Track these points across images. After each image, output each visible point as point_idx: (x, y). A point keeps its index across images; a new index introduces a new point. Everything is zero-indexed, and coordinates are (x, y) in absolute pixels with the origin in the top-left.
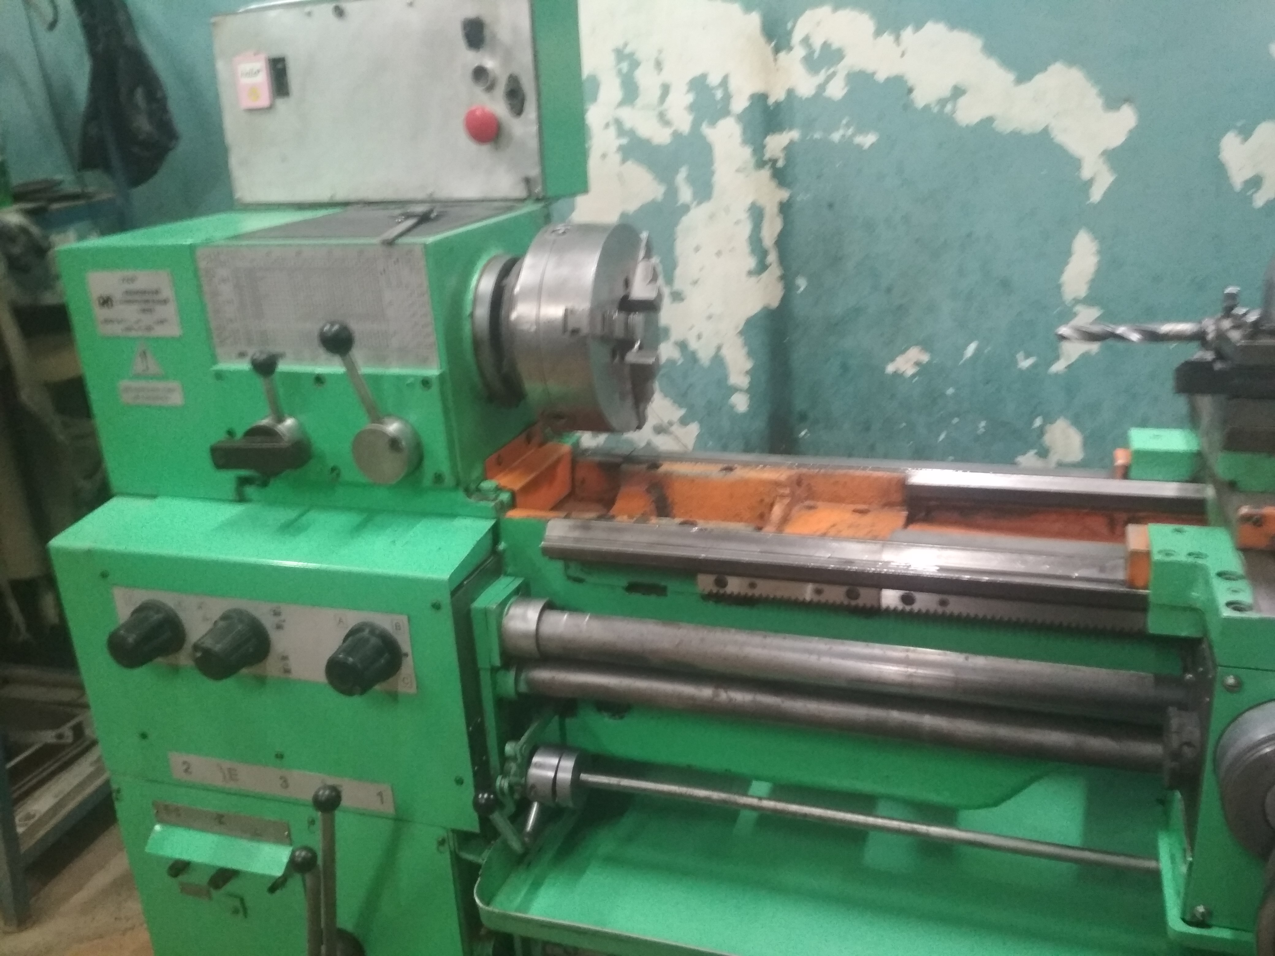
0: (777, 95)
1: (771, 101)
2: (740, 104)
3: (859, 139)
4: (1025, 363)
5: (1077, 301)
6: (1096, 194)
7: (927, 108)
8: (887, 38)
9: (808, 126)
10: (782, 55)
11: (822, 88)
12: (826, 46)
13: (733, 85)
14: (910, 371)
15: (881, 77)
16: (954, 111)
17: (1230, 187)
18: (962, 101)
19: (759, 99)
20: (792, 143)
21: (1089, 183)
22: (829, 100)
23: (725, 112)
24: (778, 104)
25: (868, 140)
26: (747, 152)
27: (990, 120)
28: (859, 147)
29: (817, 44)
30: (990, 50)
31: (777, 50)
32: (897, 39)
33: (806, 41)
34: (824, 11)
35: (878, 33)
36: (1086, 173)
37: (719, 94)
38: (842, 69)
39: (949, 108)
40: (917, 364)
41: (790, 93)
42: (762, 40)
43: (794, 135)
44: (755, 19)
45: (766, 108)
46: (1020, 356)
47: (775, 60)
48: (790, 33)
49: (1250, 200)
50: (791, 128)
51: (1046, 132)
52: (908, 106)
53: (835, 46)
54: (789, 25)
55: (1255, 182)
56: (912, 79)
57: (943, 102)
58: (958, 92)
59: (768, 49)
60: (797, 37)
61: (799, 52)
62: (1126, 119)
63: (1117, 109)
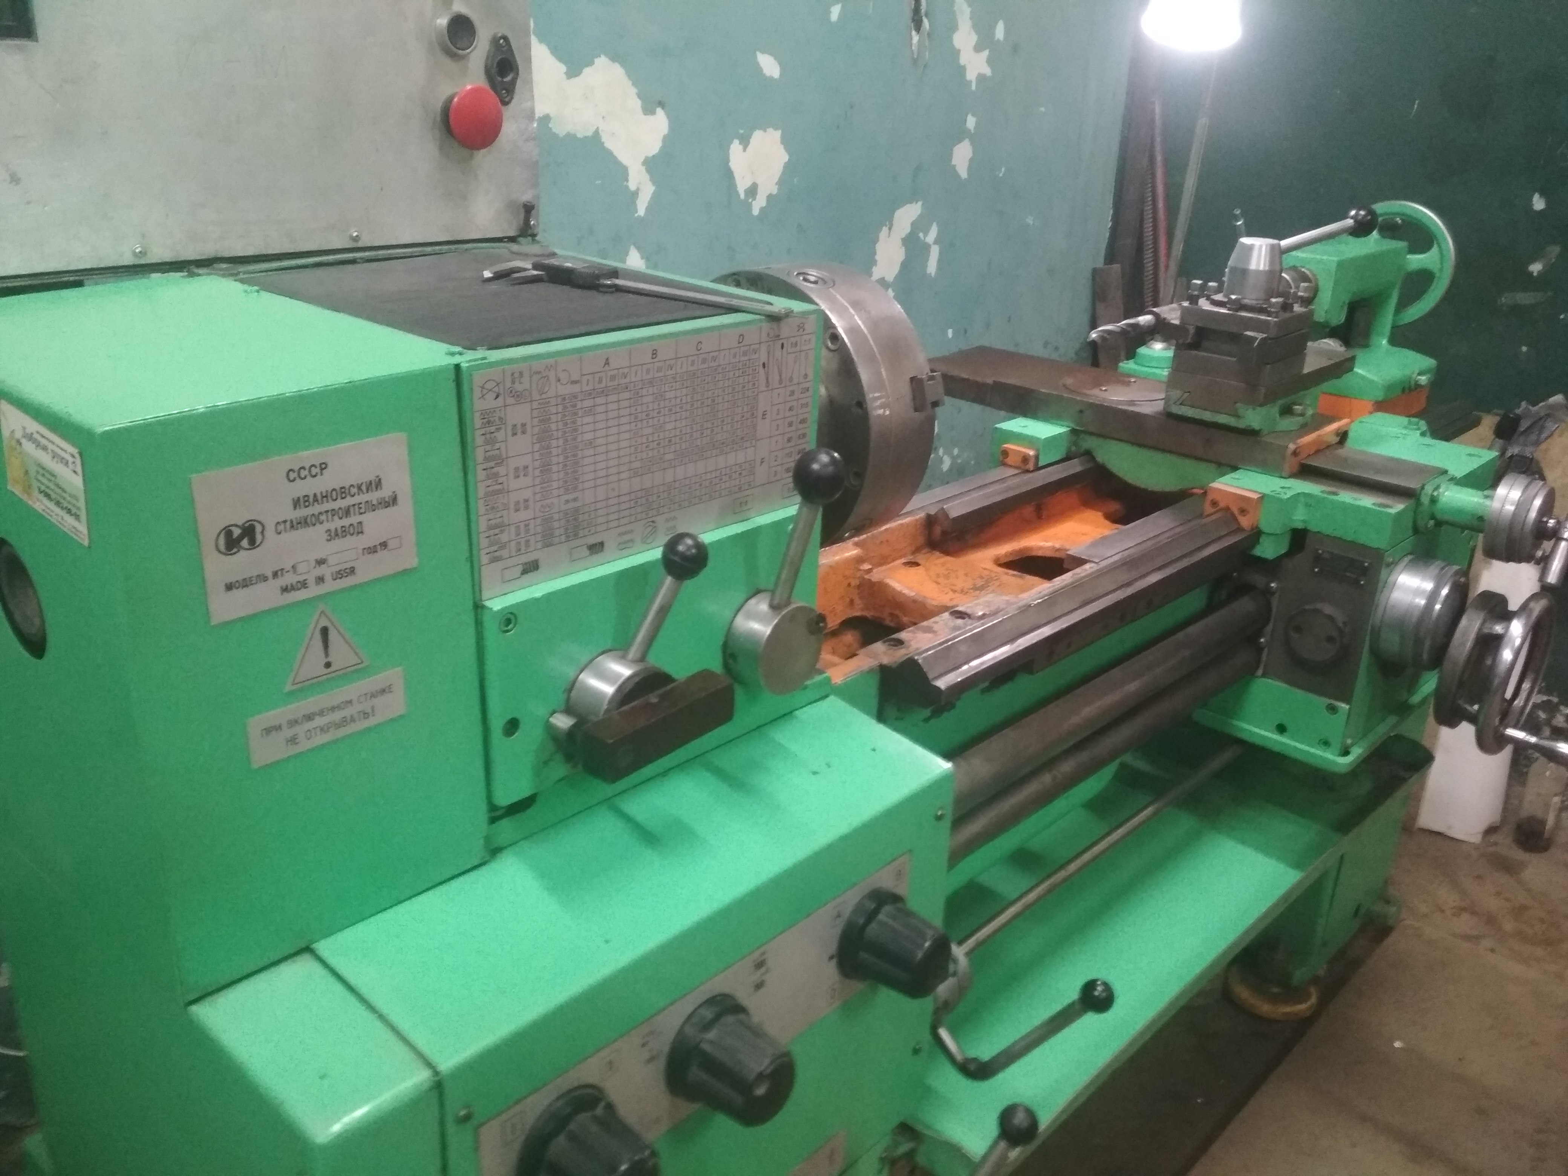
6: (641, 208)
17: (738, 195)
21: (635, 194)
36: (632, 184)
49: (749, 207)
51: (596, 135)
55: (752, 191)
62: (660, 122)
63: (653, 113)
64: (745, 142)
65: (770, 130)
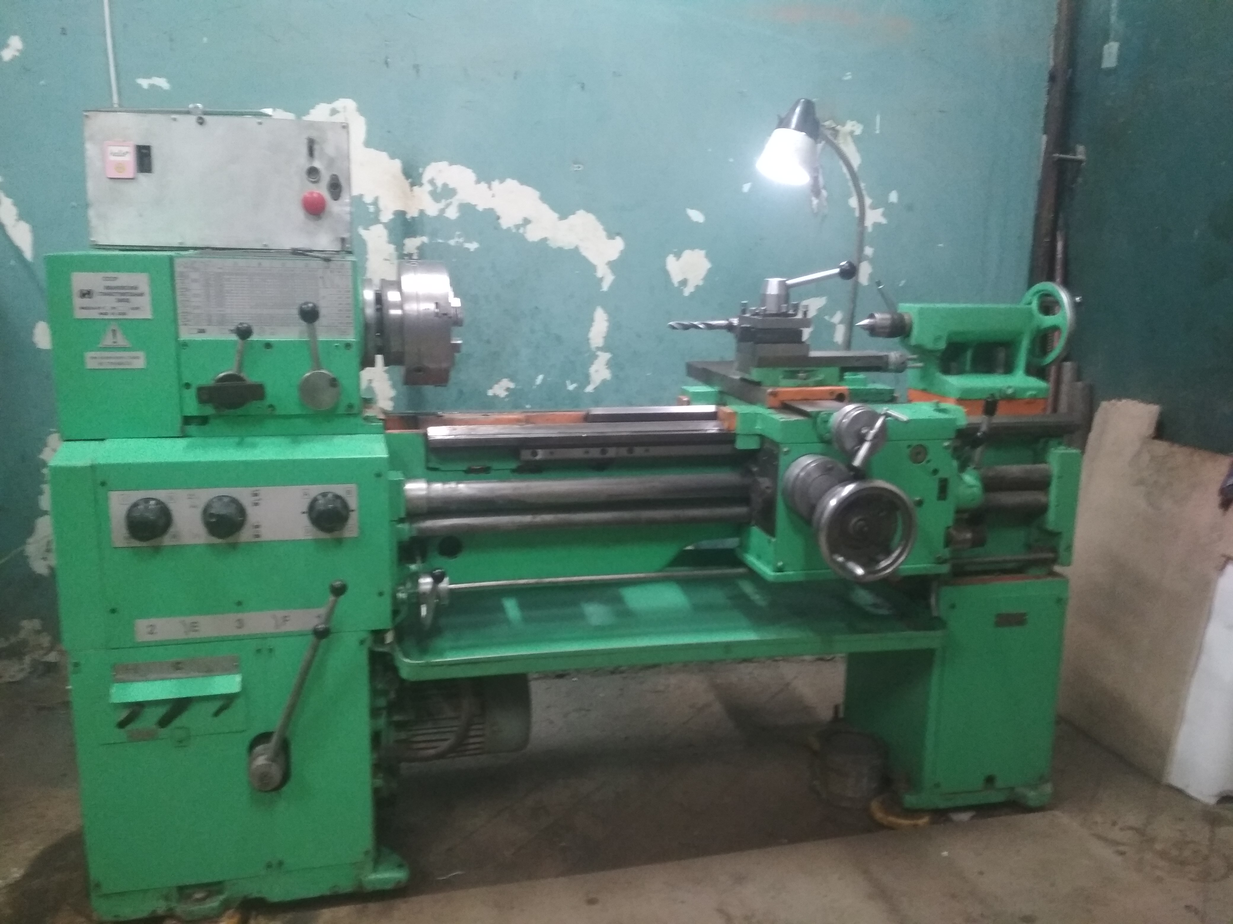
0: (412, 213)
1: (408, 216)
2: (387, 216)
3: (467, 245)
4: (571, 387)
5: (598, 349)
6: (605, 287)
7: (509, 229)
8: (483, 186)
9: (433, 234)
10: (416, 188)
11: (442, 211)
12: (445, 185)
13: (382, 204)
14: (503, 394)
15: (480, 208)
16: (525, 232)
17: (673, 284)
18: (529, 227)
19: (401, 215)
20: (423, 244)
21: (601, 280)
22: (447, 219)
23: (376, 220)
24: (413, 218)
25: (473, 246)
26: (391, 248)
27: (545, 240)
28: (468, 249)
29: (439, 183)
30: (544, 198)
31: (413, 185)
32: (490, 187)
33: (432, 182)
34: (444, 165)
35: (478, 182)
36: (599, 274)
37: (372, 209)
38: (455, 201)
39: (521, 231)
40: (508, 389)
41: (422, 212)
42: (402, 178)
43: (425, 239)
44: (397, 165)
45: (406, 220)
46: (568, 382)
47: (412, 190)
48: (421, 175)
49: (681, 292)
50: (422, 235)
51: (577, 248)
52: (497, 227)
53: (451, 186)
54: (421, 170)
55: (684, 283)
56: (499, 211)
57: (518, 227)
58: (527, 221)
59: (406, 183)
60: (426, 178)
61: (427, 187)
62: (618, 244)
63: (613, 238)
64: (678, 255)
65: (697, 251)
